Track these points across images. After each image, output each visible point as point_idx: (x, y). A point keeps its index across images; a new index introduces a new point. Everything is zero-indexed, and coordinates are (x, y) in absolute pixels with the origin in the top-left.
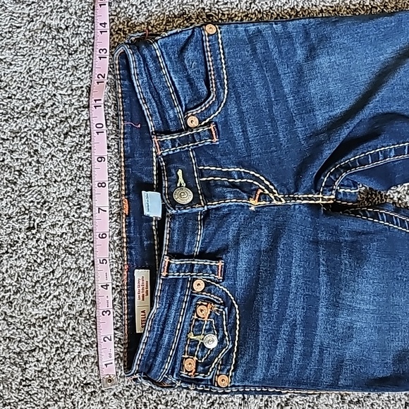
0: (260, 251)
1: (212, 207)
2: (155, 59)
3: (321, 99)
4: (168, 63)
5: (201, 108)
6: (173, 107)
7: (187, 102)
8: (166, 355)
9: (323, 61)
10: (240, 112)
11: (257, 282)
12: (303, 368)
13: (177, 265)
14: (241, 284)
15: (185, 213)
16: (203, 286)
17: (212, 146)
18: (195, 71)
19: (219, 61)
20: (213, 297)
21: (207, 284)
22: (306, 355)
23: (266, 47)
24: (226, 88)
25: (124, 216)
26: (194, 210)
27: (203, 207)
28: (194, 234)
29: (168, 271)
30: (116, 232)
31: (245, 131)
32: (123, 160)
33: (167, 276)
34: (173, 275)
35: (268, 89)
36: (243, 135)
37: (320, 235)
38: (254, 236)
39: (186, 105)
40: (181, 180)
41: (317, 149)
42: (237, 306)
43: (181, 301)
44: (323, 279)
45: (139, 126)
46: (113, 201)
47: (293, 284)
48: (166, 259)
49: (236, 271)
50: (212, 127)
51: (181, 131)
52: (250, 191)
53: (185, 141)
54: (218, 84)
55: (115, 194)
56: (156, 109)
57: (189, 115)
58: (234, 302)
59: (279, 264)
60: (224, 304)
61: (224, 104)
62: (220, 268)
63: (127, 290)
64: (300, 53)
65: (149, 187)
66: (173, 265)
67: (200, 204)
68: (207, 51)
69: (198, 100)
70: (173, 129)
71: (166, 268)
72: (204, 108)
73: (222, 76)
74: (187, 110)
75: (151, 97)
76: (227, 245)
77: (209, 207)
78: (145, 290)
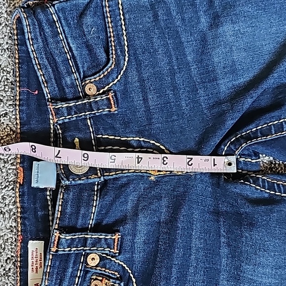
0: (159, 223)
1: (110, 177)
2: (52, 23)
3: (224, 68)
4: (66, 29)
5: (100, 76)
6: (70, 73)
7: (85, 69)
9: (227, 29)
11: (156, 256)
13: (67, 240)
14: (138, 257)
15: (80, 184)
16: (97, 261)
17: (110, 115)
18: (94, 38)
19: (119, 27)
20: (108, 272)
21: (102, 258)
23: (169, 13)
24: (127, 55)
25: (18, 185)
26: (90, 181)
27: (100, 178)
28: (89, 205)
29: (57, 247)
30: (12, 201)
31: (145, 100)
32: (19, 127)
33: (57, 251)
34: (64, 251)
35: (170, 56)
36: (144, 103)
37: (220, 206)
38: (153, 207)
39: (84, 72)
41: (220, 118)
42: (134, 280)
43: (73, 276)
44: (224, 251)
45: (36, 93)
46: (10, 169)
47: (193, 257)
48: (57, 234)
49: (134, 243)
50: (111, 95)
51: (78, 98)
54: (119, 51)
55: (12, 161)
56: (52, 76)
57: (87, 82)
58: (131, 275)
59: (178, 237)
60: (120, 279)
61: (124, 72)
62: (116, 241)
63: (20, 262)
64: (204, 21)
66: (64, 241)
67: (97, 174)
68: (107, 17)
69: (97, 67)
70: (70, 96)
71: (56, 242)
72: (102, 76)
73: (122, 43)
74: (85, 77)
75: (47, 63)
76: (126, 216)
77: (105, 178)
78: (39, 262)
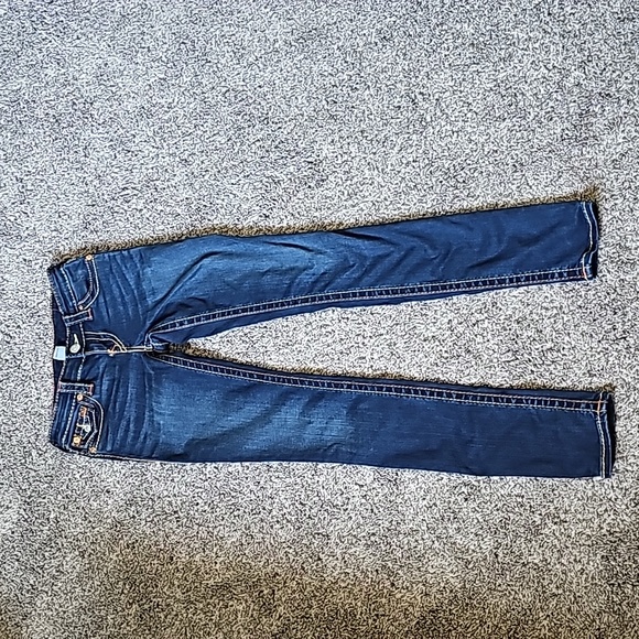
1: (88, 354)
3: (149, 292)
6: (72, 300)
7: (78, 297)
8: (63, 434)
9: (148, 270)
10: (105, 301)
12: (134, 445)
14: (104, 397)
16: (82, 398)
17: (89, 321)
21: (84, 397)
22: (136, 438)
26: (78, 356)
38: (112, 371)
39: (78, 299)
40: (76, 340)
47: (129, 398)
49: (101, 390)
50: (89, 310)
52: (109, 345)
53: (76, 318)
54: (94, 286)
56: (63, 303)
57: (79, 304)
61: (97, 297)
62: (91, 388)
65: (63, 344)
67: (81, 353)
70: (72, 312)
72: (85, 300)
74: (79, 301)
76: (98, 376)
77: (86, 354)
